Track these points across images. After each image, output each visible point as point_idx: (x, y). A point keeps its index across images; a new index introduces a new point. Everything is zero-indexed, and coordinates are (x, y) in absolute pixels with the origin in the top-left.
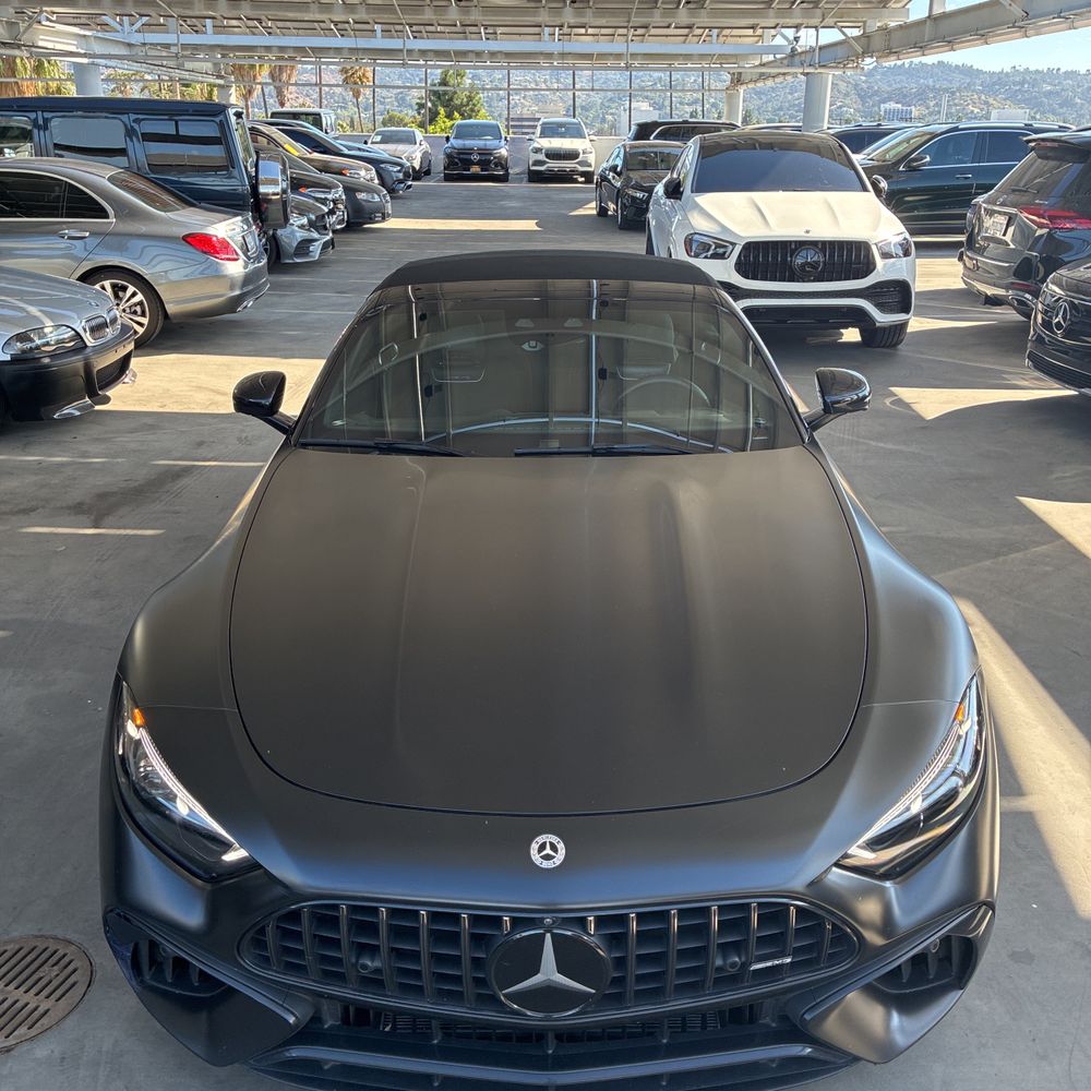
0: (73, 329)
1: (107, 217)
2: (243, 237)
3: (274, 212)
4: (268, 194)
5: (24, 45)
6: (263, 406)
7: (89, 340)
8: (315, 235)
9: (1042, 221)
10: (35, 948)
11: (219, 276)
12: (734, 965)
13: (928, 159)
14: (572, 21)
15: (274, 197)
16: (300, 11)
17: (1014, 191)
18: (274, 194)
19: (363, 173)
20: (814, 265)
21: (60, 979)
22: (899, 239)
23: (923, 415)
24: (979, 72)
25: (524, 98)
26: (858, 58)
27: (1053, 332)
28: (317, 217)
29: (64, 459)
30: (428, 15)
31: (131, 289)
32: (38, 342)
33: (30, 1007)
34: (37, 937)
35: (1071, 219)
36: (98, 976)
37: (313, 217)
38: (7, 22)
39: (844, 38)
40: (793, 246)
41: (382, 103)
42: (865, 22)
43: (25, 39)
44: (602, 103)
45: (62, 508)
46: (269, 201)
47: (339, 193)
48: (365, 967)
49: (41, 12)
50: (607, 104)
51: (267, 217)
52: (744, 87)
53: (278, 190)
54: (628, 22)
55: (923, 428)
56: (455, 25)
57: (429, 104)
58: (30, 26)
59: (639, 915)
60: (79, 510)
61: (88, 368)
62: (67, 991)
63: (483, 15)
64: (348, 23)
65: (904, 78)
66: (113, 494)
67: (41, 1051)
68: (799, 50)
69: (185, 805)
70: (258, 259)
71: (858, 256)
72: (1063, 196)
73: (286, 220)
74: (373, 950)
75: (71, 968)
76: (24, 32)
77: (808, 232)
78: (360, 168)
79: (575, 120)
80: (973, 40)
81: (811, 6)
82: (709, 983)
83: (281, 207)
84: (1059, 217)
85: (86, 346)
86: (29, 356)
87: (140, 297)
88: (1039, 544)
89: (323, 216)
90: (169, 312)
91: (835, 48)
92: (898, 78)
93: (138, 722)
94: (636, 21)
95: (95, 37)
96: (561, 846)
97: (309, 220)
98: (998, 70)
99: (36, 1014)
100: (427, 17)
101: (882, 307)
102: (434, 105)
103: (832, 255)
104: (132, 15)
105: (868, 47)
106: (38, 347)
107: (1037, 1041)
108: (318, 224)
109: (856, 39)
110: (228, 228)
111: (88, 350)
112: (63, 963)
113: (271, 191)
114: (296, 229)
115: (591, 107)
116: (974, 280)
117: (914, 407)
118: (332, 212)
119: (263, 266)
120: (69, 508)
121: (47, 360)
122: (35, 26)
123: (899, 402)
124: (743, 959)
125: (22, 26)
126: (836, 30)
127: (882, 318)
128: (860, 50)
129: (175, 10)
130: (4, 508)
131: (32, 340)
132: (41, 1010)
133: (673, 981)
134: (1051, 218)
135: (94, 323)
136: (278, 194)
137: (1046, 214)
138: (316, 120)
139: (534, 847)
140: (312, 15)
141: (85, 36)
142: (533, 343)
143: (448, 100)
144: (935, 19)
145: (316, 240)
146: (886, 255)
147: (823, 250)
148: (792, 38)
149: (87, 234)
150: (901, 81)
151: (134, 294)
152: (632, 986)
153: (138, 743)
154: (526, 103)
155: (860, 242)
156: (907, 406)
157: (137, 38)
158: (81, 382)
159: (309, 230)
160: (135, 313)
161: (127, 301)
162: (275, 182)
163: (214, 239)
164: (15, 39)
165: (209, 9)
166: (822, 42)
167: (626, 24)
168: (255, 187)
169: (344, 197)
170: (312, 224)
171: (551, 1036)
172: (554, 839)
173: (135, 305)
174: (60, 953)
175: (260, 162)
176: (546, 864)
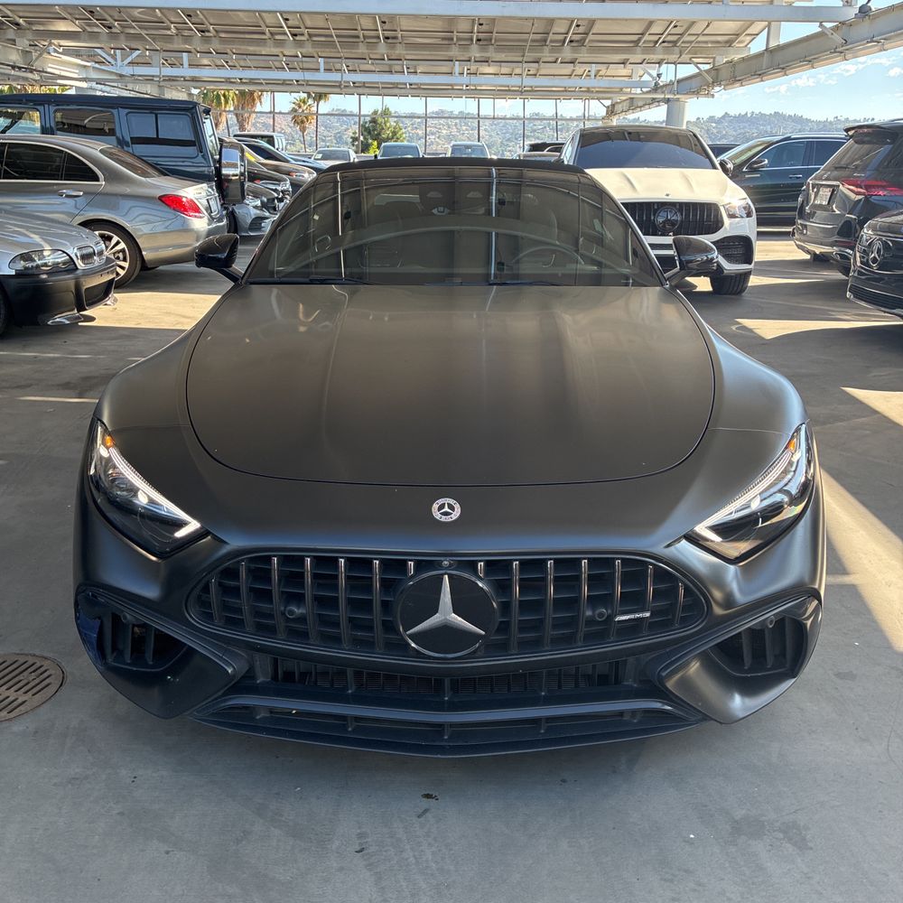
0: (68, 255)
1: (97, 180)
2: (208, 200)
3: (233, 190)
4: (229, 175)
5: (35, 70)
6: (219, 260)
7: (80, 264)
8: (267, 214)
9: (859, 190)
10: (16, 661)
11: (186, 230)
12: (601, 615)
13: (766, 161)
14: (478, 55)
15: (234, 178)
16: (258, 46)
17: (836, 168)
18: (234, 175)
19: (306, 175)
20: (673, 223)
21: (37, 681)
22: (743, 203)
23: (763, 336)
24: (808, 120)
25: (438, 138)
26: (708, 86)
27: (869, 266)
28: (268, 200)
29: (56, 355)
30: (362, 50)
31: (116, 239)
32: (39, 262)
33: (11, 699)
34: (18, 654)
35: (884, 188)
36: (69, 679)
37: (265, 200)
38: (22, 51)
39: (698, 71)
40: (656, 207)
41: (323, 141)
42: (714, 58)
43: (37, 65)
44: (501, 143)
45: (53, 385)
46: (230, 181)
47: (287, 186)
48: (292, 612)
49: (50, 44)
50: (506, 143)
51: (227, 194)
52: (617, 117)
53: (238, 172)
54: (523, 56)
55: (763, 344)
56: (384, 59)
57: (362, 138)
58: (41, 55)
59: (522, 563)
60: (67, 387)
61: (78, 287)
62: (42, 689)
63: (406, 50)
64: (297, 56)
65: (747, 125)
66: (95, 377)
67: (17, 727)
68: (661, 84)
69: (146, 494)
70: (220, 220)
71: (709, 216)
72: (877, 169)
73: (243, 197)
74: (299, 599)
75: (46, 675)
76: (37, 59)
77: (667, 195)
78: (304, 172)
79: (480, 144)
80: (803, 66)
81: (670, 45)
82: (580, 635)
83: (239, 186)
84: (874, 187)
85: (77, 269)
86: (30, 272)
87: (122, 245)
88: (859, 417)
89: (273, 200)
90: (145, 258)
91: (689, 81)
92: (742, 125)
93: (108, 444)
94: (529, 56)
95: (93, 68)
96: (457, 507)
97: (262, 202)
98: (823, 119)
99: (16, 703)
100: (360, 51)
101: (728, 258)
102: (365, 138)
103: (687, 215)
104: (124, 49)
105: (717, 78)
106: (38, 266)
107: (860, 730)
108: (269, 206)
109: (707, 71)
110: (196, 193)
111: (78, 272)
112: (39, 672)
113: (231, 173)
114: (250, 208)
115: (493, 146)
116: (804, 242)
117: (757, 331)
118: (281, 200)
119: (224, 226)
120: (58, 385)
121: (44, 276)
122: (45, 55)
123: (744, 328)
124: (609, 611)
125: (35, 55)
126: (692, 65)
127: (730, 267)
128: (711, 80)
129: (159, 43)
130: (4, 384)
131: (33, 260)
132: (20, 701)
133: (550, 632)
134: (867, 187)
135: (85, 252)
136: (236, 175)
137: (863, 184)
138: (270, 140)
139: (435, 506)
140: (268, 49)
141: (85, 66)
142: (441, 209)
143: (377, 135)
144: (771, 51)
145: (267, 218)
146: (732, 216)
147: (681, 210)
148: (655, 75)
149: (81, 193)
150: (745, 127)
151: (118, 243)
152: (515, 634)
153: (109, 460)
154: (440, 142)
155: (710, 204)
156: (750, 330)
157: (128, 71)
158: (71, 297)
159: (262, 210)
160: (118, 258)
161: (112, 249)
162: (235, 166)
163: (184, 199)
164: (29, 65)
165: (186, 43)
166: (680, 76)
167: (520, 59)
168: (218, 170)
169: (291, 189)
170: (264, 205)
171: (447, 682)
172: (452, 501)
173: (118, 252)
174: (38, 664)
175: (223, 150)
176: (444, 519)
